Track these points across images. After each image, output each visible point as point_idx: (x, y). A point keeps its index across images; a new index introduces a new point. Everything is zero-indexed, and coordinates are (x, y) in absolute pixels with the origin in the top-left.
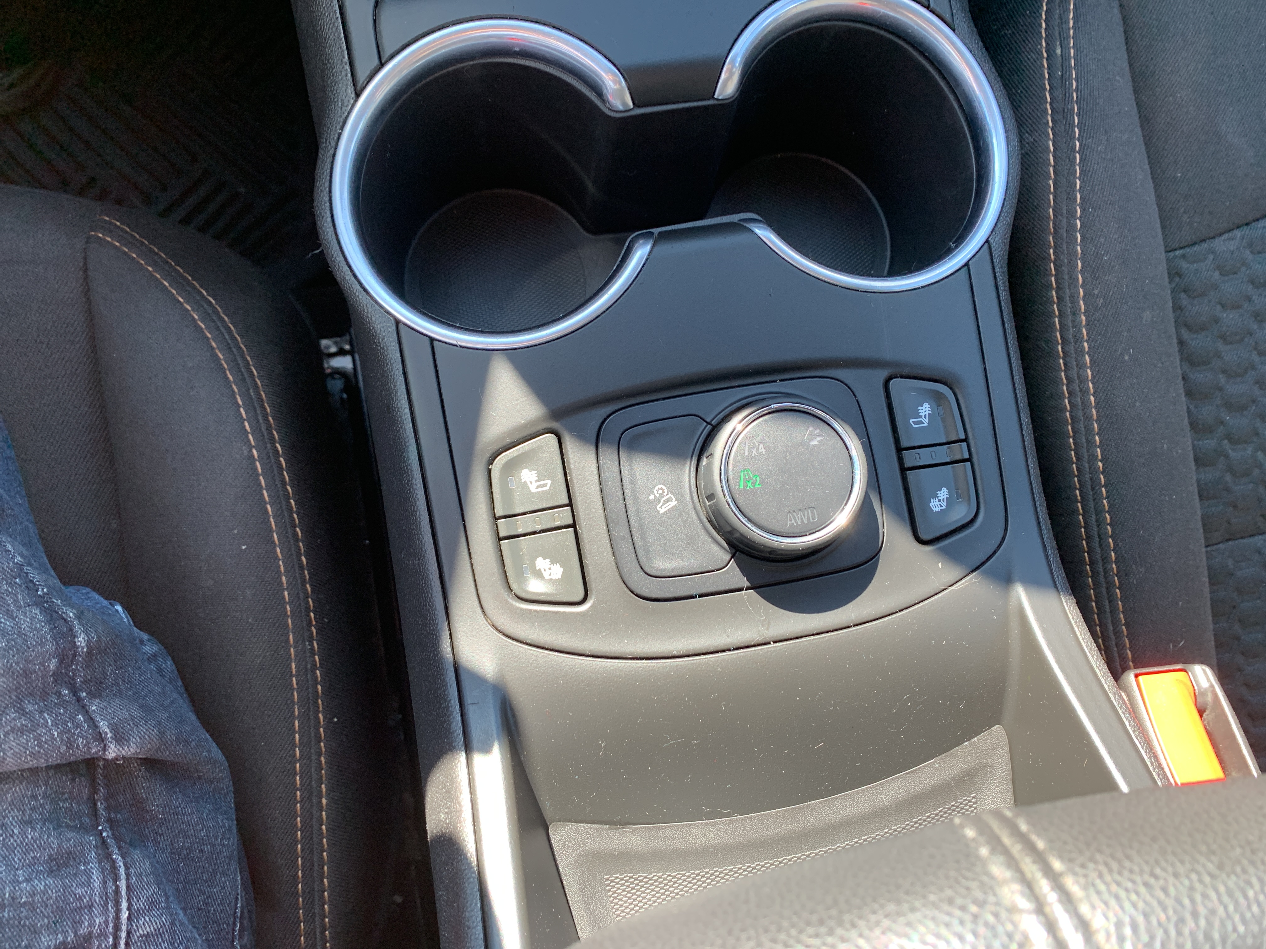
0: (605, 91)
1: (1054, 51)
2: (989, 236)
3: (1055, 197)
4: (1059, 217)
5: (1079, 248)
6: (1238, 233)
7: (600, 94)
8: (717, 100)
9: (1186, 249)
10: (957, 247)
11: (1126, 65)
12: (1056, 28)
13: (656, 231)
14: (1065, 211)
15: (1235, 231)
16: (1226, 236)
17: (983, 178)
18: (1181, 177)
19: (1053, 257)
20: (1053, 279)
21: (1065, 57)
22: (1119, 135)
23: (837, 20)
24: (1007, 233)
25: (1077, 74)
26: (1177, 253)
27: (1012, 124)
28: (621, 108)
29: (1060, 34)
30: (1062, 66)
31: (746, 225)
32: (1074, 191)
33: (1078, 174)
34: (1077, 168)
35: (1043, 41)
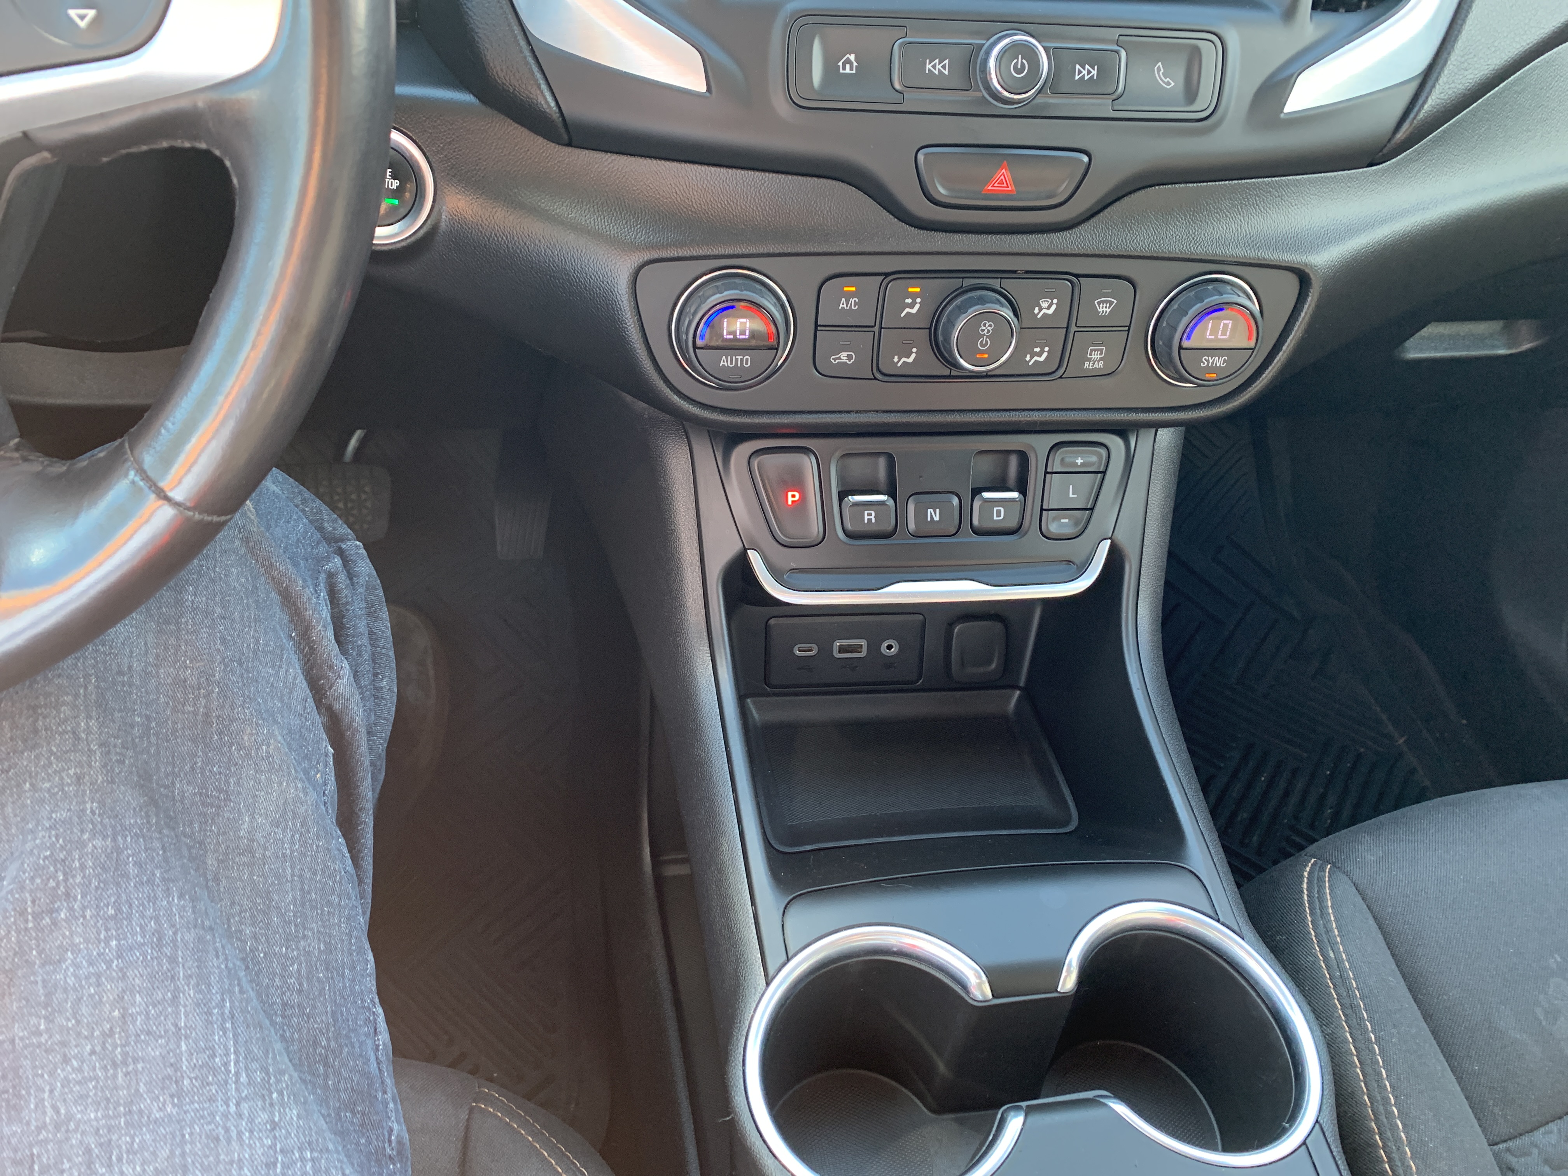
0: (969, 985)
1: (1328, 955)
2: (1318, 1118)
3: (1365, 1084)
4: (1376, 1104)
5: (1402, 1134)
6: (1552, 1126)
7: (965, 987)
8: (1060, 993)
9: (1509, 1142)
10: (1291, 1126)
11: (1394, 966)
12: (1324, 936)
13: (1024, 1104)
14: (1379, 1098)
15: (1550, 1124)
16: (1542, 1130)
17: (1298, 1064)
18: (1479, 1069)
19: (1380, 1144)
20: (1387, 1166)
21: (1339, 961)
22: (1407, 1029)
23: (1146, 929)
24: (1333, 1114)
25: (1353, 974)
26: (1501, 1146)
27: (1311, 1016)
28: (980, 998)
29: (1329, 941)
30: (1338, 967)
31: (1102, 1100)
32: (1382, 1079)
33: (1381, 1064)
34: (1379, 1057)
35: (1316, 946)
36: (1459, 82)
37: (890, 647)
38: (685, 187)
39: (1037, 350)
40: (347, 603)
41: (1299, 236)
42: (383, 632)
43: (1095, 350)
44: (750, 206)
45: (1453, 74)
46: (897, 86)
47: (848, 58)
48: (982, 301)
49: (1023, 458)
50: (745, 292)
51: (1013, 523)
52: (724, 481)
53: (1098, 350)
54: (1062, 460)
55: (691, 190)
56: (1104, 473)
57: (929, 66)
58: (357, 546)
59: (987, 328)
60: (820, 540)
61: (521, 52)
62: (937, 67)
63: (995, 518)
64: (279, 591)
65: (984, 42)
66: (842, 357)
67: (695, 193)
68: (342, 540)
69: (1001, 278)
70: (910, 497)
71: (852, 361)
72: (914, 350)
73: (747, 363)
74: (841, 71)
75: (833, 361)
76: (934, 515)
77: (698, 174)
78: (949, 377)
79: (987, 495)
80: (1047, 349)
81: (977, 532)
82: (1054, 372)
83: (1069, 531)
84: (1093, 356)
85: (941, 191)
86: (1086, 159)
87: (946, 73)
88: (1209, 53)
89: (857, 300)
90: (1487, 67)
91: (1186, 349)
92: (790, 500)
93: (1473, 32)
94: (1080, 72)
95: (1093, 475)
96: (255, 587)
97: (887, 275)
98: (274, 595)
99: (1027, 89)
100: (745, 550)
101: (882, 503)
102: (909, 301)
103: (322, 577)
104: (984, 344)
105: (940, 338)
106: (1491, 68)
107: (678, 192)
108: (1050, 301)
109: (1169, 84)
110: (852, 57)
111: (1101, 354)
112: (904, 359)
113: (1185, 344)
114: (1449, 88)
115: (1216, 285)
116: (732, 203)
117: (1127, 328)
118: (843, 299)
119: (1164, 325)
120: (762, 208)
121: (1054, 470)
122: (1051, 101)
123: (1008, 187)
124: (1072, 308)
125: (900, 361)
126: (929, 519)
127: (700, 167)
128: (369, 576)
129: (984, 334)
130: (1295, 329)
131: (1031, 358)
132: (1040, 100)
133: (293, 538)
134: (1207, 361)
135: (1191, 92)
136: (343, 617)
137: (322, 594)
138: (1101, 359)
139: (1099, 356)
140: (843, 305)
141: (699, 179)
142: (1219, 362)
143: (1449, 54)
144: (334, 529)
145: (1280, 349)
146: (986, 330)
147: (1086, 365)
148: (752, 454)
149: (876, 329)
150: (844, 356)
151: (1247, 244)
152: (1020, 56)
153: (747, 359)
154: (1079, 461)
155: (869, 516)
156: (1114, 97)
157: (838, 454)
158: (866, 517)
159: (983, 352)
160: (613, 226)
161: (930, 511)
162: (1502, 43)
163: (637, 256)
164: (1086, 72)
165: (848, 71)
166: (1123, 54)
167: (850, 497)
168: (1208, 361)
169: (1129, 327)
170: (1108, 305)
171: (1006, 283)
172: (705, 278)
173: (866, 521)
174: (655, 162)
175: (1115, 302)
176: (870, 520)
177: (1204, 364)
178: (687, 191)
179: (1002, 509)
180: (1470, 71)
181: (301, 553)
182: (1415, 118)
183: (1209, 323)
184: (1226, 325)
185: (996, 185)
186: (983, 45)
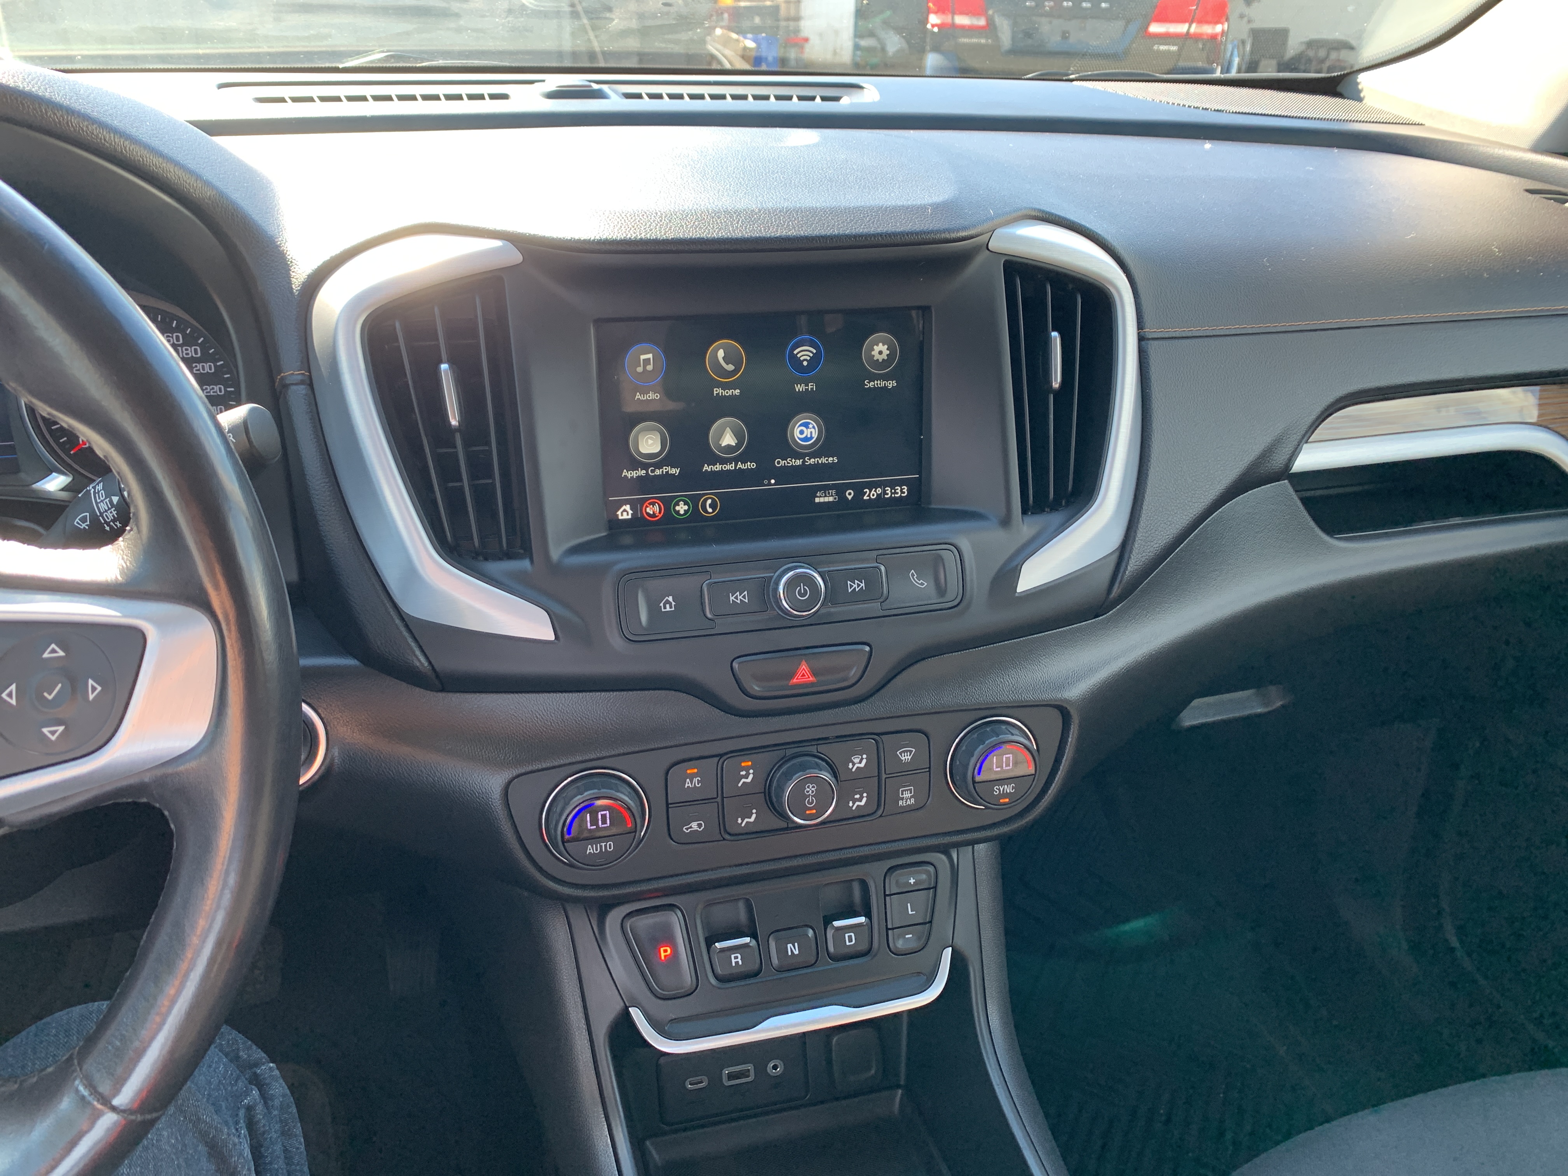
36: (1149, 551)
37: (775, 1067)
38: (543, 711)
39: (857, 796)
40: (264, 1133)
41: (1052, 679)
42: (298, 1148)
43: (905, 790)
44: (600, 720)
45: (1142, 547)
46: (709, 615)
47: (667, 600)
48: (803, 767)
49: (864, 885)
50: (603, 790)
51: (864, 947)
52: (602, 948)
53: (907, 790)
54: (897, 882)
55: (549, 713)
56: (935, 888)
57: (732, 598)
58: (270, 1068)
59: (810, 789)
60: (694, 988)
61: (398, 629)
62: (739, 597)
63: (848, 943)
64: (206, 1142)
65: (773, 574)
66: (693, 826)
67: (553, 715)
68: (257, 1065)
69: (817, 745)
70: (770, 935)
71: (702, 828)
72: (754, 811)
73: (610, 848)
74: (663, 610)
75: (685, 830)
76: (793, 949)
77: (553, 700)
78: (787, 829)
79: (837, 924)
80: (865, 795)
81: (835, 958)
82: (875, 812)
83: (913, 945)
84: (904, 796)
85: (756, 688)
86: (867, 649)
87: (747, 601)
88: (950, 558)
89: (700, 779)
90: (1167, 537)
91: (978, 782)
92: (663, 954)
93: (1150, 514)
94: (851, 586)
95: (926, 891)
96: (185, 1145)
97: (721, 756)
98: (201, 1148)
99: (810, 608)
100: (626, 1008)
101: (746, 945)
102: (743, 773)
103: (242, 1113)
104: (811, 802)
105: (774, 799)
106: (1171, 537)
107: (538, 716)
108: (860, 757)
109: (922, 584)
110: (670, 599)
111: (911, 793)
112: (746, 820)
113: (978, 778)
114: (1142, 557)
115: (993, 726)
116: (584, 719)
117: (928, 770)
118: (688, 780)
119: (958, 763)
120: (610, 720)
121: (892, 893)
122: (832, 610)
123: (809, 678)
124: (879, 760)
125: (743, 822)
126: (790, 953)
127: (555, 694)
128: (284, 1096)
129: (810, 795)
130: (1067, 751)
131: (854, 804)
132: (823, 611)
133: (215, 1081)
134: (997, 790)
135: (941, 591)
136: (261, 1146)
137: (243, 1132)
138: (911, 797)
139: (910, 795)
140: (688, 784)
141: (555, 704)
142: (1009, 789)
143: (1135, 532)
144: (249, 1056)
145: (1058, 769)
146: (811, 791)
147: (900, 803)
148: (624, 918)
149: (719, 799)
150: (694, 825)
151: (1011, 692)
152: (802, 584)
153: (610, 845)
154: (912, 881)
155: (736, 959)
156: (881, 600)
157: (700, 906)
158: (733, 961)
159: (811, 809)
160: (485, 752)
161: (789, 946)
162: (1175, 518)
163: (507, 774)
164: (856, 586)
165: (668, 609)
166: (883, 568)
167: (716, 944)
168: (999, 790)
169: (930, 768)
170: (909, 754)
171: (821, 748)
172: (569, 779)
173: (734, 964)
174: (516, 695)
175: (914, 750)
176: (737, 963)
177: (996, 792)
178: (545, 714)
179: (852, 934)
180: (1155, 542)
181: (222, 1094)
182: (1121, 581)
183: (994, 759)
184: (1008, 759)
185: (799, 678)
186: (773, 576)
